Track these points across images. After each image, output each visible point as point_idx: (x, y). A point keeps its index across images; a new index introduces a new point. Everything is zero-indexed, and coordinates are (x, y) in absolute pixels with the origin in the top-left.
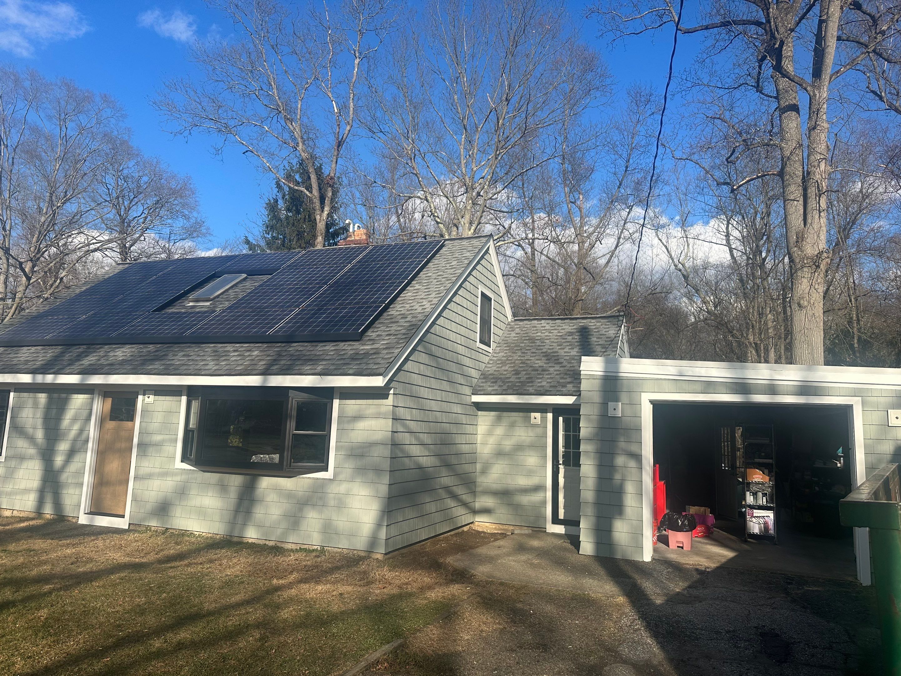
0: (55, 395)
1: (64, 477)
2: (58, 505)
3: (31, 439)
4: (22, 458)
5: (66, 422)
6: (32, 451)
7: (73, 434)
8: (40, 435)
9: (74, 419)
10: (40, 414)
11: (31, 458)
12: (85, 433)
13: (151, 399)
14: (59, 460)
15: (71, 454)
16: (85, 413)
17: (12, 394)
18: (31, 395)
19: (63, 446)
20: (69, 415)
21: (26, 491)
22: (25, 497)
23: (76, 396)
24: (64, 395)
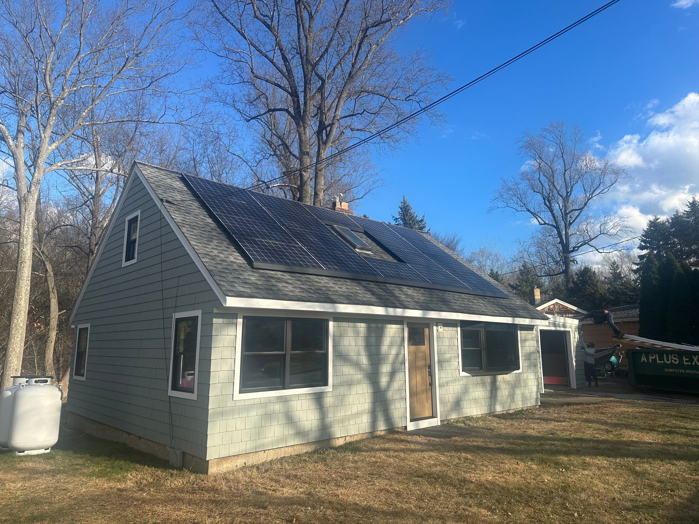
0: (373, 325)
1: (390, 394)
2: (389, 420)
3: (357, 365)
4: (350, 384)
5: (384, 348)
6: (359, 376)
7: (391, 358)
8: (364, 360)
9: (391, 345)
10: (361, 342)
11: (359, 382)
12: (401, 356)
13: (441, 329)
14: (384, 380)
15: (392, 374)
16: (399, 340)
17: (331, 324)
18: (351, 324)
19: (386, 369)
20: (386, 341)
21: (359, 414)
22: (358, 421)
23: (389, 326)
24: (380, 325)
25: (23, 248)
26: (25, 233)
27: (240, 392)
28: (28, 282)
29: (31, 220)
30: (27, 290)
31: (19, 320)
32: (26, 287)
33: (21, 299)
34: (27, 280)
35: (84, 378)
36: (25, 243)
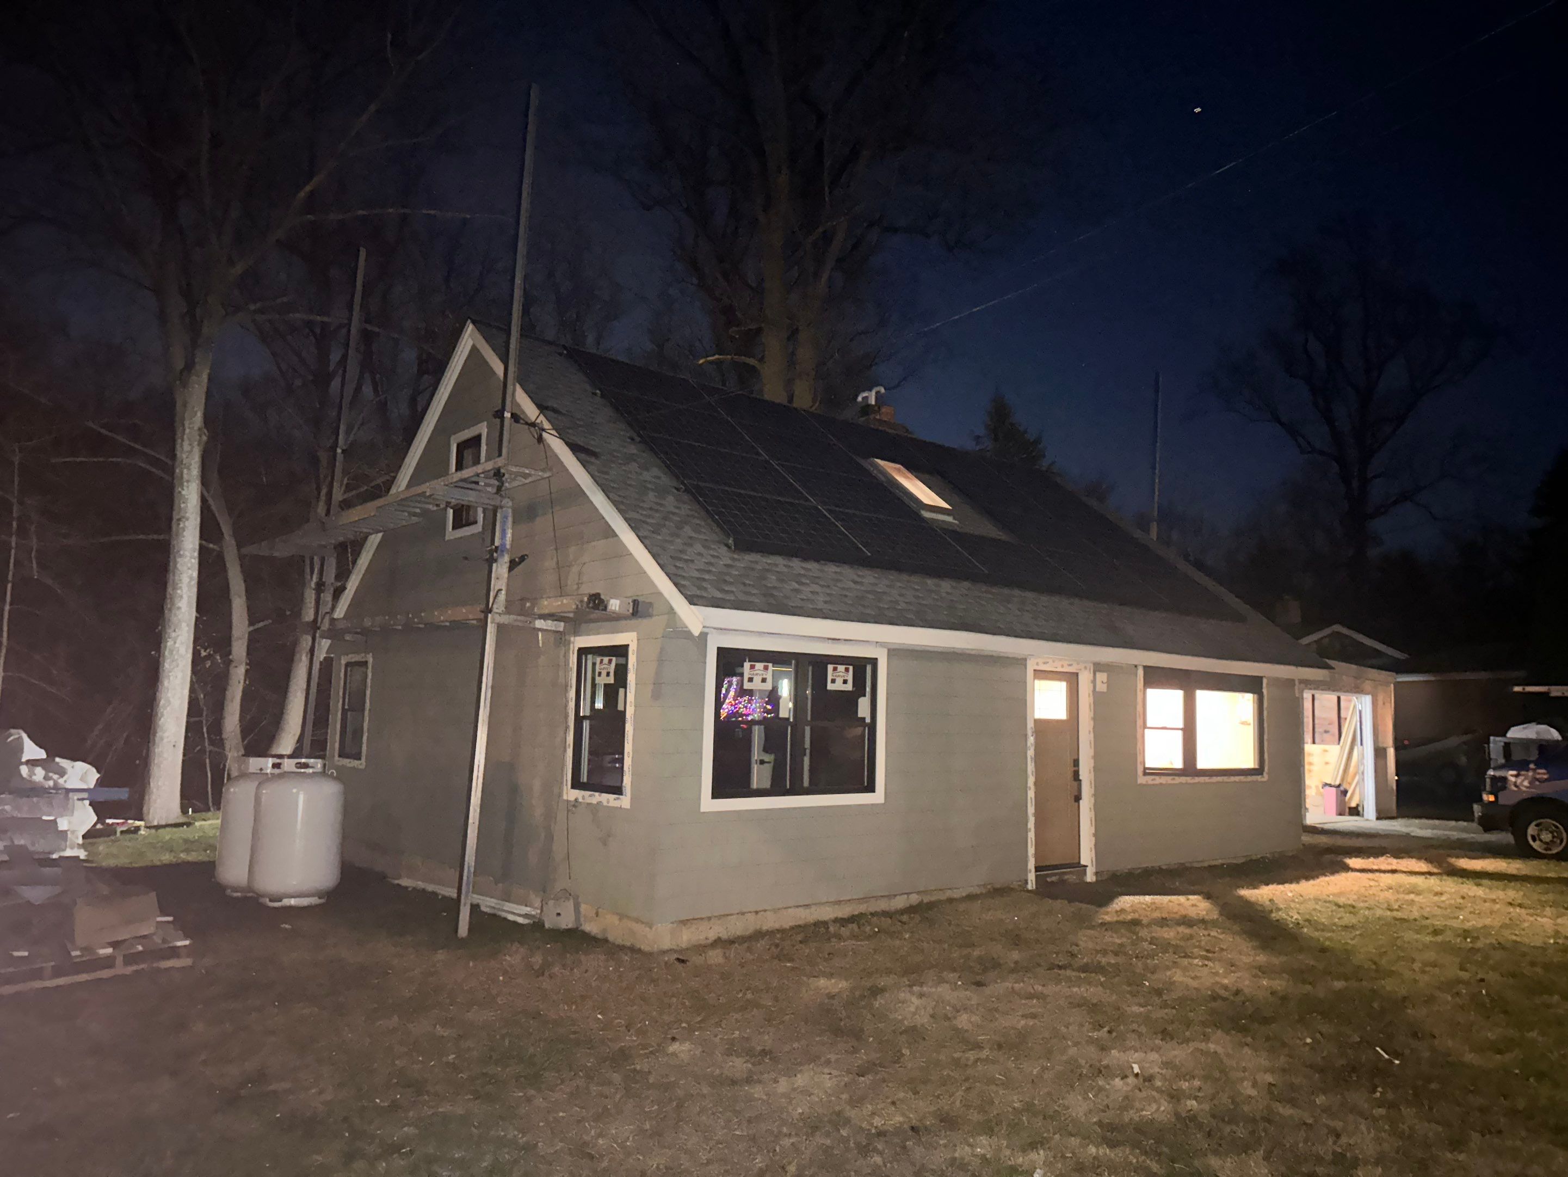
13: (1105, 685)
25: (183, 489)
26: (184, 456)
27: (715, 796)
28: (193, 561)
29: (196, 428)
30: (191, 578)
31: (178, 641)
32: (190, 572)
33: (181, 597)
34: (191, 558)
35: (360, 764)
36: (185, 476)
